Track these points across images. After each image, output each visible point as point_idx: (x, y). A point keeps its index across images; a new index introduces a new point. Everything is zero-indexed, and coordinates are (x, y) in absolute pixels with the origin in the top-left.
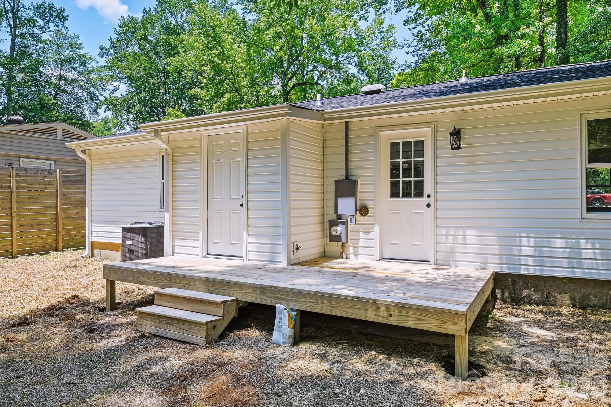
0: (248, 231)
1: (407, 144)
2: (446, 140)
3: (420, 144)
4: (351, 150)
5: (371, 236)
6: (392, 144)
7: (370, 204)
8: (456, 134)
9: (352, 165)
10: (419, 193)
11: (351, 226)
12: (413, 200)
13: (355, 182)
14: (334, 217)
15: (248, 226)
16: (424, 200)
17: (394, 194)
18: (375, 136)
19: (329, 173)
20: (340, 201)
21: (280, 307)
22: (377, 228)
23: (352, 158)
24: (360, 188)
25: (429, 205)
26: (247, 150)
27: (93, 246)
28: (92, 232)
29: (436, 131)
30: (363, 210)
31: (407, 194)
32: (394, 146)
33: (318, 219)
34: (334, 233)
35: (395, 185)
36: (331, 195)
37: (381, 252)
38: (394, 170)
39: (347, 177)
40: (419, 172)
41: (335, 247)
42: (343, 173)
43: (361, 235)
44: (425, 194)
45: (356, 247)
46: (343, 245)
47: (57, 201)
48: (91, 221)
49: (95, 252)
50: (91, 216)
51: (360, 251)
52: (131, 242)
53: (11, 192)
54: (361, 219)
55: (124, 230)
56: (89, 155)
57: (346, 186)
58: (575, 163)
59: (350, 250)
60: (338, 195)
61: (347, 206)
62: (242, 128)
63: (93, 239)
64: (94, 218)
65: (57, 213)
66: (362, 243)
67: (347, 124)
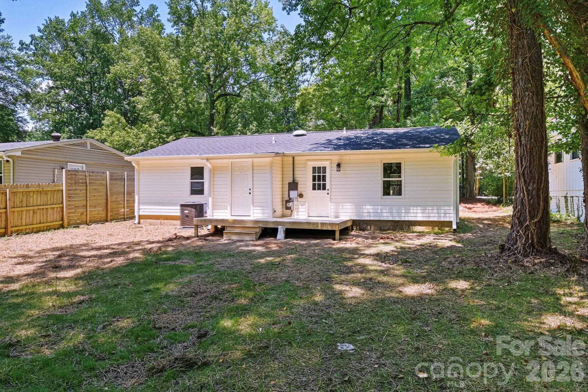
0: (253, 205)
1: (319, 168)
2: (335, 168)
3: (324, 168)
4: (296, 169)
5: (304, 207)
7: (304, 193)
8: (339, 165)
9: (296, 176)
10: (324, 188)
11: (295, 203)
12: (321, 191)
13: (297, 183)
14: (288, 199)
15: (253, 202)
16: (326, 191)
17: (314, 189)
18: (307, 163)
19: (285, 179)
20: (291, 192)
21: (280, 227)
22: (307, 204)
23: (296, 173)
24: (299, 186)
25: (328, 194)
27: (140, 217)
29: (331, 163)
30: (301, 196)
31: (319, 189)
32: (314, 168)
33: (280, 200)
34: (288, 206)
35: (314, 185)
36: (286, 189)
37: (308, 213)
38: (314, 179)
39: (294, 181)
40: (324, 180)
41: (288, 212)
42: (292, 179)
43: (300, 206)
44: (327, 189)
45: (298, 212)
46: (292, 211)
47: (107, 191)
48: (139, 203)
49: (141, 221)
50: (139, 200)
51: (300, 213)
52: (187, 212)
53: (86, 186)
54: (300, 199)
55: (182, 206)
56: (138, 164)
57: (293, 185)
58: (379, 178)
59: (295, 213)
60: (290, 189)
61: (294, 194)
62: (251, 160)
63: (140, 214)
64: (140, 201)
65: (107, 199)
66: (300, 210)
67: (293, 158)
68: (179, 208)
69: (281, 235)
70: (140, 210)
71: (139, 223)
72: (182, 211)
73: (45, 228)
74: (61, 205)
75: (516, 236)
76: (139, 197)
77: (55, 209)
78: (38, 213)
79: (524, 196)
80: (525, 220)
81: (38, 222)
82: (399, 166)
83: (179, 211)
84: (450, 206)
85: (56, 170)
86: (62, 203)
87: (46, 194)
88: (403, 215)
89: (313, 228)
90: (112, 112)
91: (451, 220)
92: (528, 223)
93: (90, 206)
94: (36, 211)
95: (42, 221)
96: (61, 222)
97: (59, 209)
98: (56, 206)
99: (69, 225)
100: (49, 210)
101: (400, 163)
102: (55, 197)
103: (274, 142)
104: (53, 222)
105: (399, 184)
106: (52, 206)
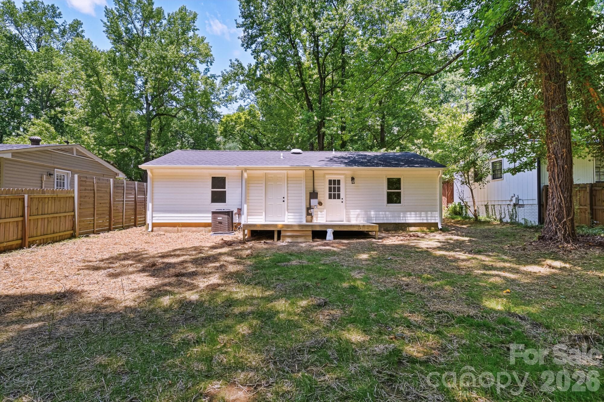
1: (334, 181)
2: (349, 181)
3: (339, 181)
4: (315, 181)
5: (323, 213)
6: (329, 180)
7: (322, 202)
8: (353, 179)
9: (316, 187)
10: (339, 197)
11: (315, 209)
12: (336, 200)
13: (317, 193)
14: (309, 206)
15: (288, 209)
16: (340, 200)
17: (330, 197)
18: (324, 177)
20: (312, 200)
21: (329, 230)
22: (325, 210)
23: (315, 184)
24: (319, 195)
25: (342, 202)
26: (287, 180)
27: (154, 225)
28: (152, 217)
29: (346, 178)
30: (320, 204)
31: (334, 198)
34: (310, 212)
35: (330, 195)
36: (308, 198)
37: (326, 219)
38: (330, 190)
39: (314, 191)
40: (339, 191)
42: (312, 189)
43: (319, 213)
44: (341, 198)
45: (317, 217)
46: (312, 217)
48: (152, 211)
49: (155, 228)
50: (152, 208)
51: (319, 219)
52: (221, 218)
53: (94, 193)
54: (319, 207)
55: (213, 213)
56: (152, 173)
57: (313, 195)
58: (384, 190)
59: (314, 218)
60: (311, 198)
61: (314, 202)
62: (285, 172)
63: (154, 221)
64: (154, 209)
65: (110, 207)
66: (319, 216)
67: (313, 171)
68: (210, 215)
69: (330, 236)
70: (154, 218)
71: (152, 231)
72: (214, 219)
73: (58, 239)
74: (73, 213)
75: (556, 229)
76: (152, 205)
77: (67, 217)
78: (52, 222)
79: (561, 201)
80: (563, 218)
81: (52, 231)
82: (399, 180)
83: (211, 218)
84: (436, 211)
85: (45, 176)
86: (74, 211)
87: (60, 201)
88: (402, 218)
89: (357, 230)
90: (39, 120)
91: (437, 221)
92: (565, 220)
93: (97, 214)
94: (50, 219)
95: (55, 231)
96: (72, 232)
97: (70, 218)
98: (68, 214)
99: (81, 235)
100: (62, 219)
101: (400, 179)
102: (67, 205)
103: (282, 157)
104: (65, 231)
105: (399, 194)
106: (65, 214)
